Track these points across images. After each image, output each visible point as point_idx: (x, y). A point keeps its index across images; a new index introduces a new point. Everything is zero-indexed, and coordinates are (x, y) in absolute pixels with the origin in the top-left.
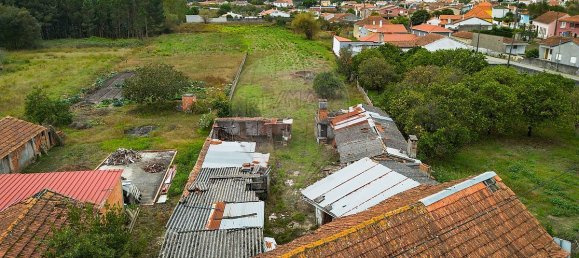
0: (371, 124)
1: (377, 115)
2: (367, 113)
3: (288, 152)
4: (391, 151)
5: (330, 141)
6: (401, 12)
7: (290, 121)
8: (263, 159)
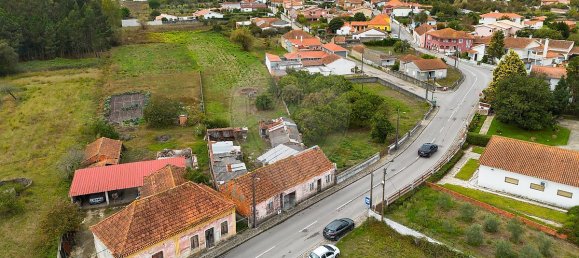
0: (285, 128)
1: (289, 123)
2: (284, 123)
3: (247, 145)
4: (292, 140)
5: (267, 137)
6: (323, 13)
7: (246, 129)
8: (238, 148)
